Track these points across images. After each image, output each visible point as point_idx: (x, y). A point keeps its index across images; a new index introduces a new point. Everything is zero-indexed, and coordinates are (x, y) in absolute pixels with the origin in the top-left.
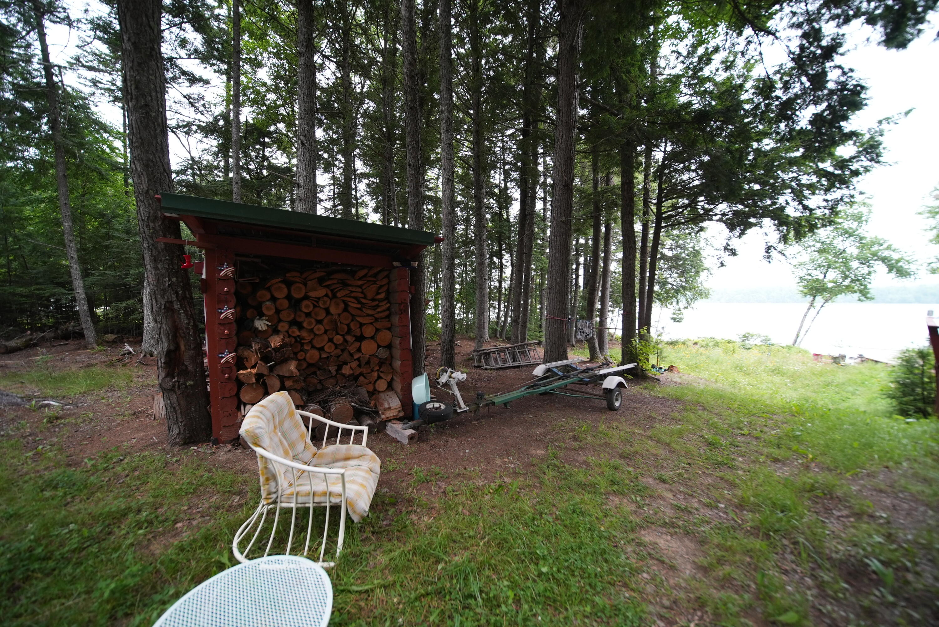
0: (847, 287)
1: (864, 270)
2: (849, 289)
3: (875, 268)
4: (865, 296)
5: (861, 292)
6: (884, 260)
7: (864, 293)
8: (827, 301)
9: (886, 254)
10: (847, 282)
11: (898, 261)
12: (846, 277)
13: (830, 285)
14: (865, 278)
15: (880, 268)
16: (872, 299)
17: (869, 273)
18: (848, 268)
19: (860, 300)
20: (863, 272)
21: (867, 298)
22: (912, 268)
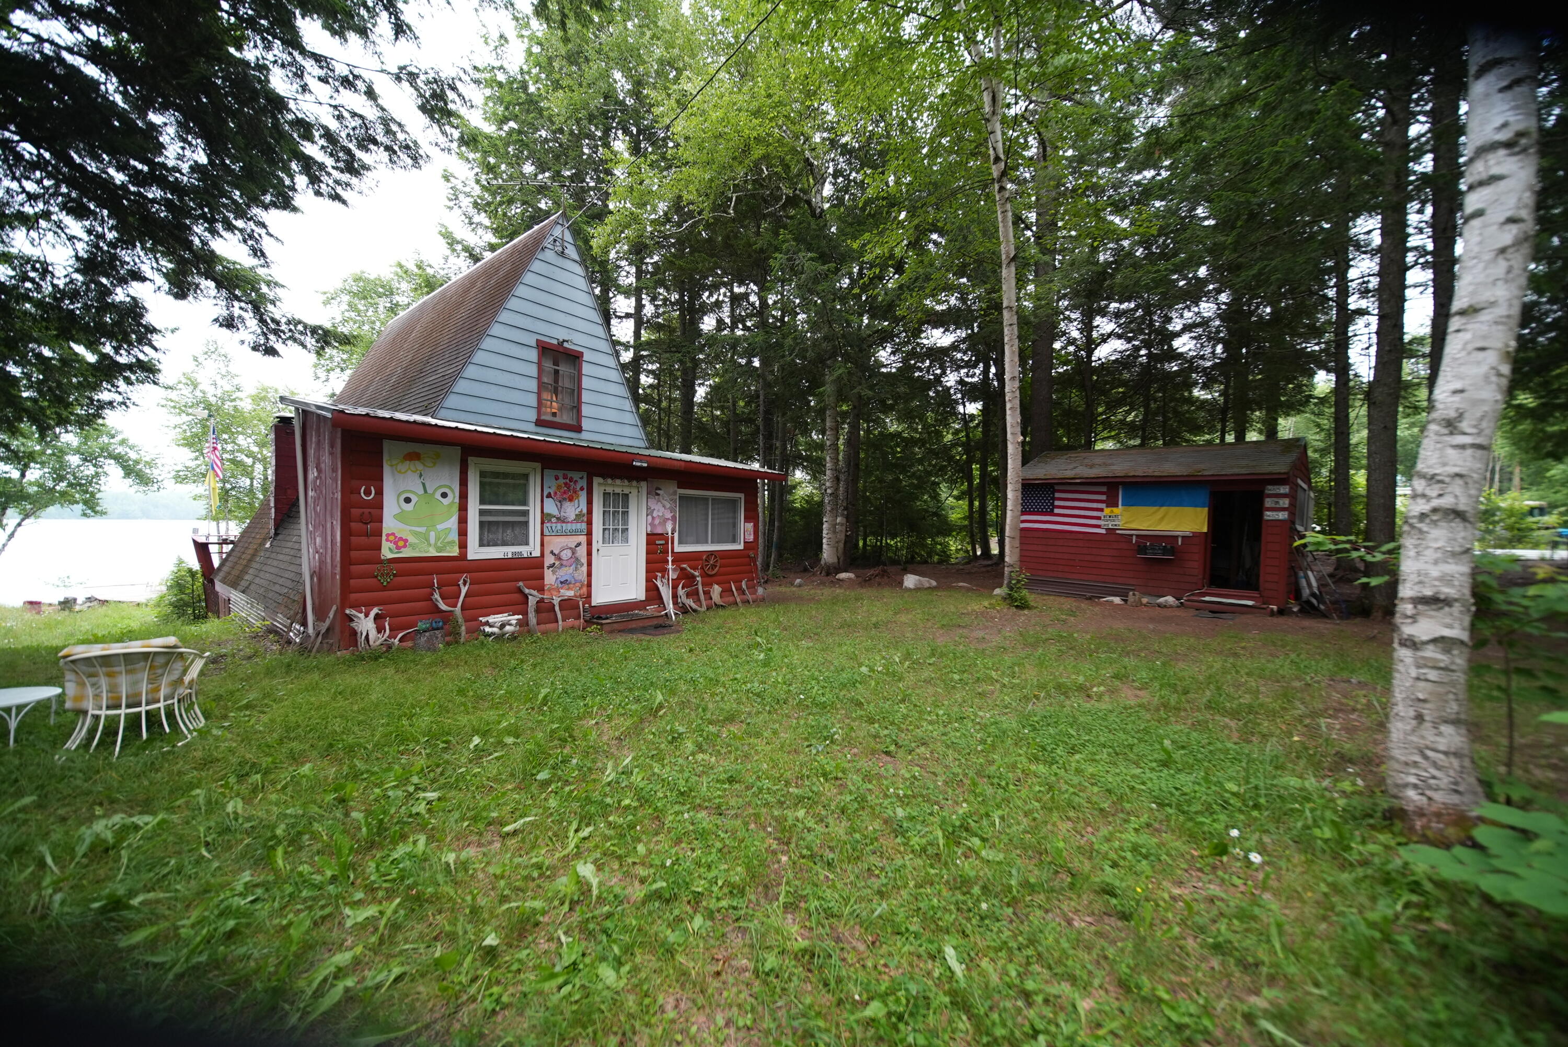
0: (63, 494)
1: (90, 470)
2: (65, 498)
3: (106, 468)
4: (92, 509)
5: (86, 502)
6: (118, 458)
7: (92, 506)
8: (27, 516)
9: (120, 450)
10: (62, 486)
11: (137, 462)
12: (61, 478)
13: (33, 490)
14: (91, 483)
15: (113, 470)
16: (103, 513)
17: (97, 475)
18: (63, 465)
19: (85, 515)
20: (87, 472)
21: (96, 512)
22: (155, 473)
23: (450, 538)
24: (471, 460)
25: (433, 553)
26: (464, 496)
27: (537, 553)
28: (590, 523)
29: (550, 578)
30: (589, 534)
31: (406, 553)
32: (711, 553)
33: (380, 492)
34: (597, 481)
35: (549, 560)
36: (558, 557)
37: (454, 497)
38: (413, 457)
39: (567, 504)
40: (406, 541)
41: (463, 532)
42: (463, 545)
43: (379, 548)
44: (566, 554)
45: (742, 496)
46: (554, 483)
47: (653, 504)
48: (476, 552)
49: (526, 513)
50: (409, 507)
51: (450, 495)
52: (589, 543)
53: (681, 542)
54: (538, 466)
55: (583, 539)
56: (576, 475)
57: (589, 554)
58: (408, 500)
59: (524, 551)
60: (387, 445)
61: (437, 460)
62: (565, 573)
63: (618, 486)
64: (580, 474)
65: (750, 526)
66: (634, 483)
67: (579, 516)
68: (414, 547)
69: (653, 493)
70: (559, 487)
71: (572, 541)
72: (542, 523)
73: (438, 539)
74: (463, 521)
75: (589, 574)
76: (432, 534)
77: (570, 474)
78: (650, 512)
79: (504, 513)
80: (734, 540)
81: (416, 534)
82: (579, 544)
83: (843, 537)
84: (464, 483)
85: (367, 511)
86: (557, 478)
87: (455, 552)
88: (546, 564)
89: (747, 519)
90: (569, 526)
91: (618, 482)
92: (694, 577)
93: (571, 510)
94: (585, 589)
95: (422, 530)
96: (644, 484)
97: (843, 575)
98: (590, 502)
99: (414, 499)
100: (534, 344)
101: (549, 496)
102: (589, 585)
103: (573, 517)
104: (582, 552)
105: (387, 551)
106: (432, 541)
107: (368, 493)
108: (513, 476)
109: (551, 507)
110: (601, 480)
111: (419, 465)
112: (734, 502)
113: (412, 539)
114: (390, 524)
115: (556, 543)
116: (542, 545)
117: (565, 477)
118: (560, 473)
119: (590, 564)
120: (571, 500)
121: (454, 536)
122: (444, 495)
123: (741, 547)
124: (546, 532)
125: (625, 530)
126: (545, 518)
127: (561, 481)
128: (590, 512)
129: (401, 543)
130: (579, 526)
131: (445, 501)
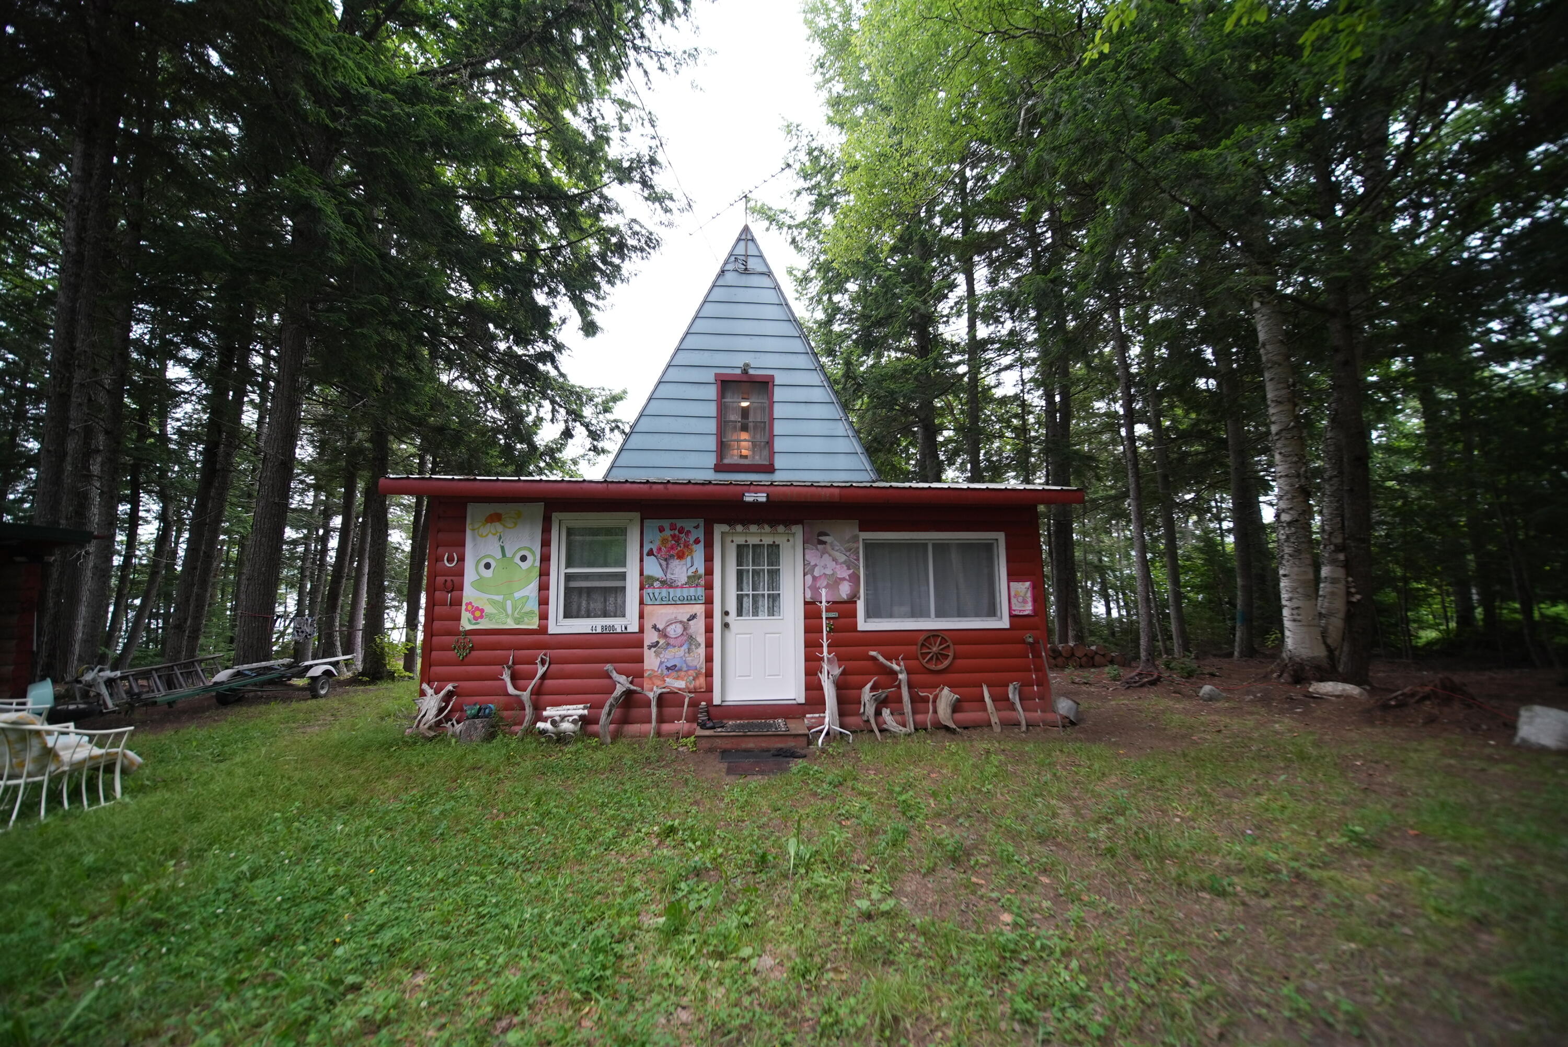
23: (527, 608)
24: (556, 516)
25: (511, 625)
26: (545, 559)
27: (634, 628)
28: (709, 587)
29: (651, 661)
30: (709, 601)
31: (484, 625)
32: (934, 634)
33: (462, 559)
34: (718, 529)
35: (650, 637)
36: (663, 634)
37: (534, 561)
38: (495, 518)
39: (675, 563)
40: (482, 611)
41: (544, 601)
42: (544, 616)
43: (458, 618)
44: (675, 630)
45: (1001, 537)
46: (658, 537)
47: (813, 558)
48: (559, 625)
49: (623, 576)
50: (488, 574)
51: (530, 558)
52: (709, 615)
53: (869, 615)
54: (637, 516)
55: (700, 609)
56: (688, 524)
57: (709, 630)
58: (488, 566)
59: (617, 624)
60: (471, 509)
61: (518, 519)
62: (673, 655)
63: (755, 535)
64: (694, 522)
65: (1023, 588)
66: (781, 529)
67: (692, 580)
68: (491, 617)
69: (815, 540)
70: (664, 541)
71: (684, 612)
72: (642, 588)
73: (514, 608)
74: (544, 587)
75: (709, 659)
76: (509, 603)
77: (680, 523)
78: (808, 570)
79: (601, 576)
80: (992, 612)
81: (493, 603)
82: (693, 617)
83: (1340, 605)
84: (546, 543)
85: (449, 579)
86: (661, 530)
87: (533, 623)
88: (647, 643)
89: (1013, 576)
90: (679, 593)
91: (753, 528)
92: (894, 673)
93: (680, 571)
94: (702, 681)
95: (499, 598)
96: (798, 530)
97: (1328, 687)
98: (709, 559)
99: (493, 564)
100: (712, 380)
101: (650, 553)
102: (709, 674)
103: (684, 579)
104: (698, 626)
105: (466, 623)
106: (510, 611)
107: (450, 560)
108: (609, 531)
109: (653, 568)
110: (725, 528)
111: (499, 527)
112: (988, 548)
113: (489, 609)
114: (469, 594)
115: (660, 615)
116: (641, 616)
117: (673, 528)
118: (666, 523)
119: (709, 644)
120: (681, 556)
121: (533, 606)
122: (523, 559)
123: (1005, 623)
124: (647, 600)
125: (774, 599)
126: (645, 582)
127: (668, 533)
128: (709, 572)
129: (478, 614)
130: (692, 591)
131: (525, 565)
